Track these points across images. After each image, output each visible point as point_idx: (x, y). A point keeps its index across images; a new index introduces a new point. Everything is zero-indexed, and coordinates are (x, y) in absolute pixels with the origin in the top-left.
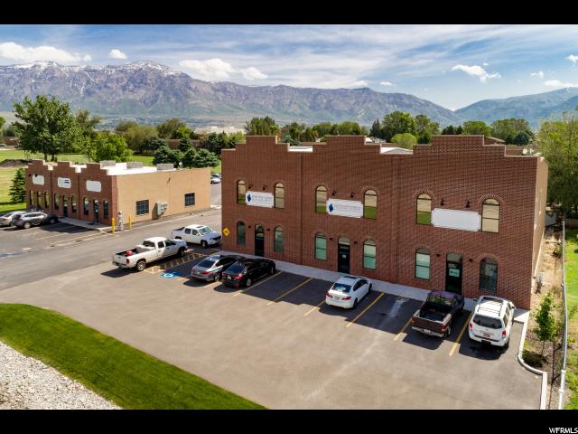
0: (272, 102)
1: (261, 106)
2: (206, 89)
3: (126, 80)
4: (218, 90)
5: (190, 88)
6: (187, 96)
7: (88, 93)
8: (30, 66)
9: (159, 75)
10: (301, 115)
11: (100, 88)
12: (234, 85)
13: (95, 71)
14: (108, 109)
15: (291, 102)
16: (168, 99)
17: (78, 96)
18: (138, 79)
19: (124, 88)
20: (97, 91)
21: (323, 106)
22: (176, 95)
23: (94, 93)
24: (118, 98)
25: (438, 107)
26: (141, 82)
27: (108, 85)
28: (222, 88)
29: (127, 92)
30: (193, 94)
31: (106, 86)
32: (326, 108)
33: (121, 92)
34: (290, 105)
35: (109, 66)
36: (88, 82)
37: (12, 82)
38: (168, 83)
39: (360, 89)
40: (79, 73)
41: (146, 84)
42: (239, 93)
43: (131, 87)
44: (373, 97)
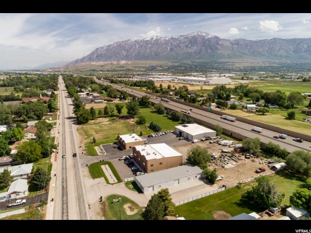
0: (267, 49)
1: (259, 52)
2: (228, 44)
3: (187, 42)
4: (235, 44)
5: (219, 44)
6: (217, 49)
7: (171, 50)
8: (149, 39)
9: (203, 38)
10: (287, 57)
11: (176, 47)
12: (244, 40)
13: (175, 39)
14: (179, 58)
15: (280, 49)
16: (207, 51)
17: (167, 51)
18: (193, 41)
19: (186, 46)
20: (175, 49)
21: (303, 50)
22: (211, 48)
23: (174, 49)
24: (183, 52)
26: (195, 43)
27: (180, 45)
28: (237, 43)
29: (188, 48)
30: (219, 47)
31: (179, 46)
32: (306, 51)
33: (185, 49)
34: (279, 51)
35: (181, 36)
36: (172, 44)
37: (143, 47)
38: (207, 42)
40: (168, 40)
41: (196, 44)
42: (246, 45)
43: (190, 46)
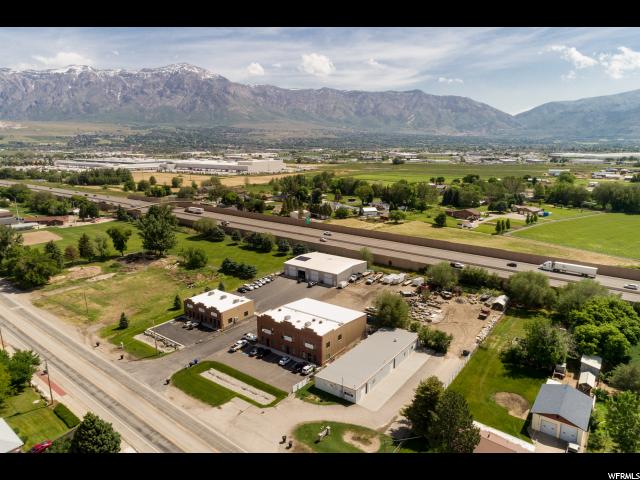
0: (315, 107)
1: (304, 111)
2: (245, 94)
3: (162, 85)
4: (258, 95)
5: (229, 93)
6: (226, 102)
7: (126, 99)
8: (65, 71)
9: (195, 79)
10: (347, 122)
11: (137, 94)
12: (276, 88)
13: (130, 75)
14: (146, 117)
15: (335, 107)
16: (207, 105)
17: (115, 102)
18: (175, 83)
19: (161, 94)
20: (134, 97)
21: (370, 111)
22: (214, 101)
23: (131, 99)
24: (155, 105)
25: (497, 111)
26: (178, 87)
27: (145, 90)
28: (262, 92)
29: (164, 98)
30: (230, 98)
31: (142, 92)
32: (373, 114)
33: (158, 99)
34: (334, 110)
35: (144, 70)
36: (124, 87)
37: (49, 89)
38: (205, 88)
39: (410, 92)
40: (115, 78)
41: (183, 89)
42: (280, 97)
43: (168, 92)
44: (425, 100)
